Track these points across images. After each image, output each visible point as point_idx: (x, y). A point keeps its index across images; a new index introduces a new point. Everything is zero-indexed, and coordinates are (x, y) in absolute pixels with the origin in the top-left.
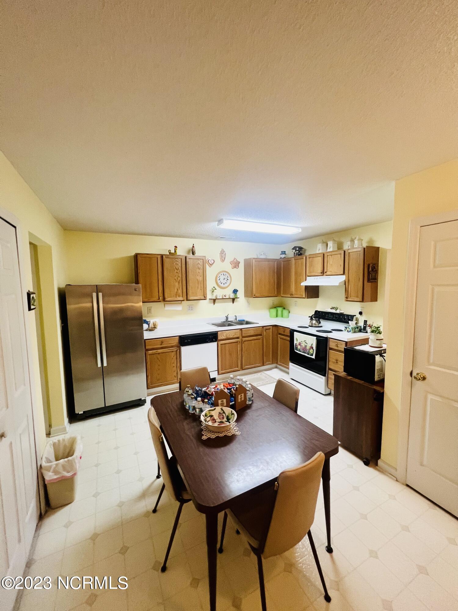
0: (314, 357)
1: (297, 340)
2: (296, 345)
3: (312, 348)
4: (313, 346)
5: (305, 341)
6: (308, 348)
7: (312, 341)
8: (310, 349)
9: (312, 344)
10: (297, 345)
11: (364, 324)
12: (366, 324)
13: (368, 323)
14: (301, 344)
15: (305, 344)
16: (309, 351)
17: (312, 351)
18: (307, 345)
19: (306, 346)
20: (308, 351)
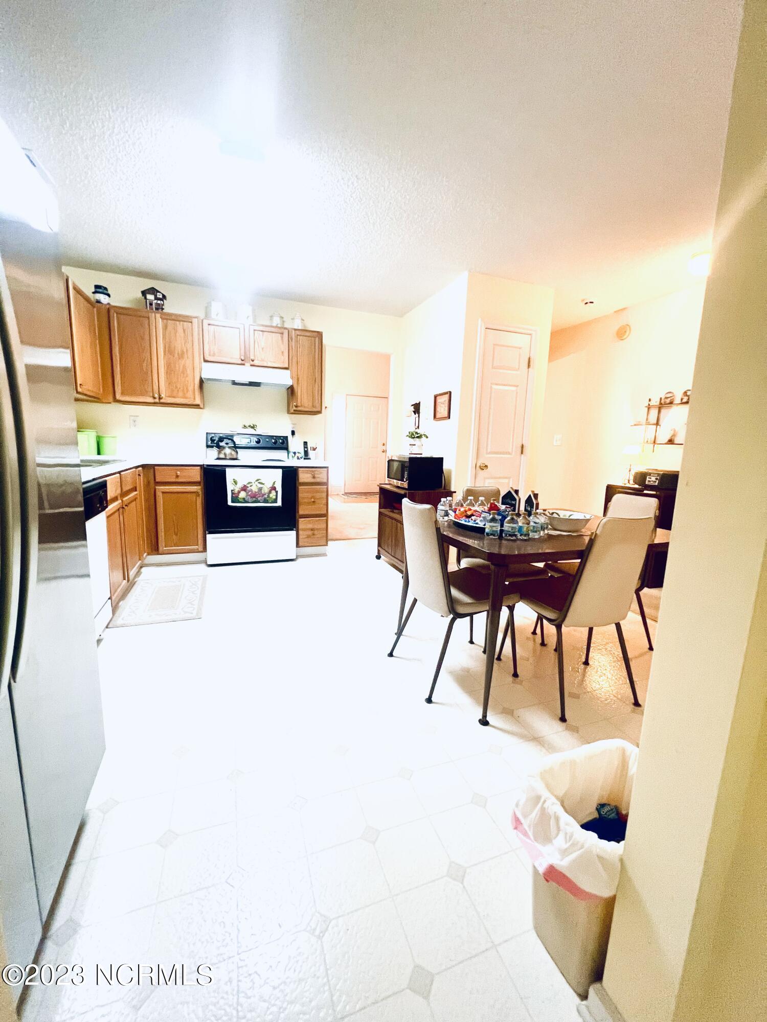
0: (279, 503)
1: (235, 482)
2: (232, 494)
3: (274, 488)
4: (275, 486)
5: (257, 480)
6: (266, 490)
7: (276, 477)
8: (270, 492)
9: (274, 483)
10: (236, 491)
11: (305, 448)
12: (307, 448)
13: (309, 446)
14: (248, 487)
15: (260, 486)
16: (268, 496)
17: (275, 494)
18: (261, 486)
19: (260, 489)
20: (266, 496)
